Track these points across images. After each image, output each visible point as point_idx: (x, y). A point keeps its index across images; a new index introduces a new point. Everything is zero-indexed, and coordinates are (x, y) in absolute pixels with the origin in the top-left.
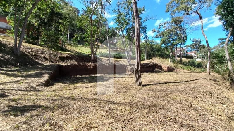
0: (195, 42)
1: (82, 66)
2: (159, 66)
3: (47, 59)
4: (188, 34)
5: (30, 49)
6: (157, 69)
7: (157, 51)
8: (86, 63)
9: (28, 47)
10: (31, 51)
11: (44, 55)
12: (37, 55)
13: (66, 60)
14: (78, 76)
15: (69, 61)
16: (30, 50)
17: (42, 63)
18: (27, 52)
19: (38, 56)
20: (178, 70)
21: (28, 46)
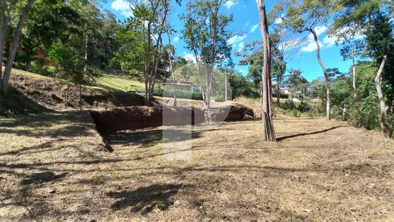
0: (292, 74)
1: (133, 113)
2: (249, 111)
3: (59, 101)
4: (287, 61)
5: (22, 79)
6: (247, 116)
7: (240, 87)
8: (140, 107)
9: (18, 76)
10: (26, 85)
11: (52, 93)
12: (38, 93)
13: (96, 102)
14: (127, 131)
15: (103, 103)
16: (23, 83)
17: (51, 108)
18: (18, 87)
19: (42, 94)
20: (277, 115)
21: (18, 74)
